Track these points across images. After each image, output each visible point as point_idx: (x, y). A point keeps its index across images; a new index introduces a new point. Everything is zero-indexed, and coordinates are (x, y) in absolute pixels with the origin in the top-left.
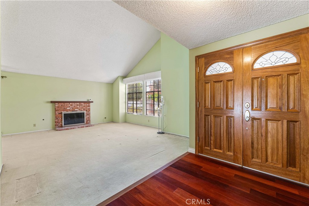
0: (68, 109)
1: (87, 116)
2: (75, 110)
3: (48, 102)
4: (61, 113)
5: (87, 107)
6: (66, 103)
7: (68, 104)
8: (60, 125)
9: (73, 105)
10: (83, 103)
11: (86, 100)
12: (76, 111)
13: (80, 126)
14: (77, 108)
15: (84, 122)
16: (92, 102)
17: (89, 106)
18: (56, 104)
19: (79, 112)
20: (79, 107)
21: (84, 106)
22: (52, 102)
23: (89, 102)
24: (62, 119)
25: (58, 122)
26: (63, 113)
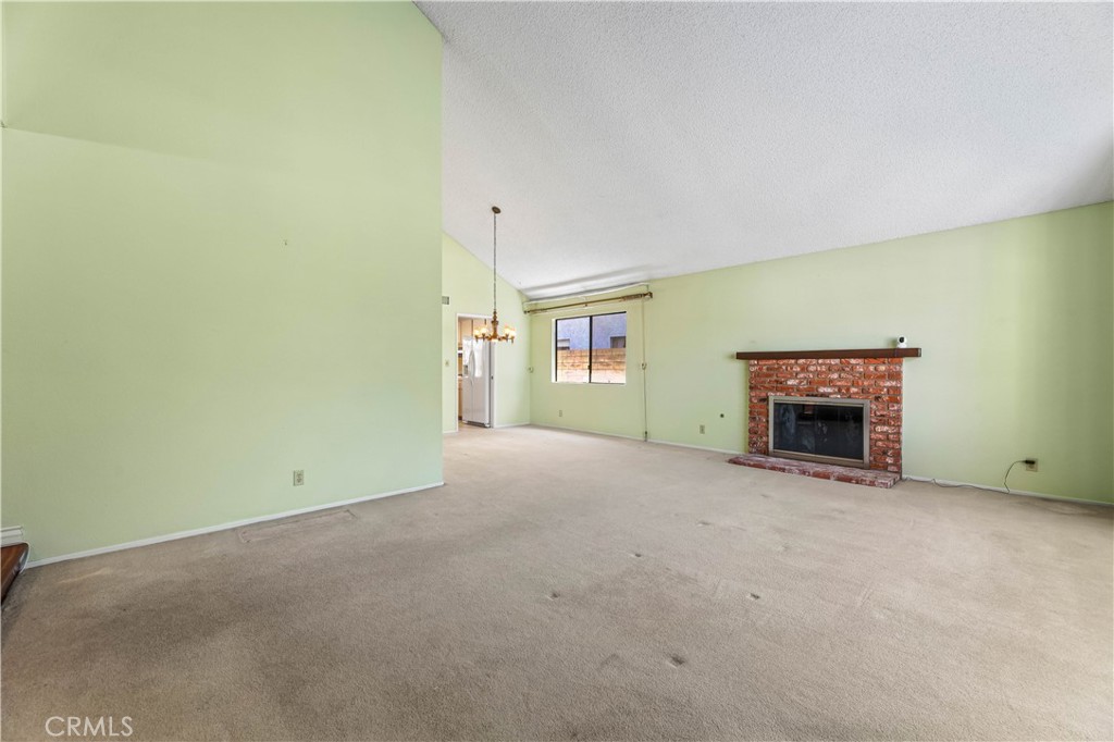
0: (792, 387)
1: (879, 428)
2: (822, 390)
4: (766, 400)
5: (882, 377)
6: (786, 361)
7: (793, 361)
9: (812, 368)
10: (860, 361)
11: (880, 344)
12: (823, 395)
14: (831, 383)
15: (861, 458)
16: (914, 353)
17: (897, 376)
18: (752, 362)
19: (836, 399)
20: (835, 376)
21: (866, 376)
22: (740, 356)
23: (895, 354)
24: (768, 421)
25: (756, 433)
26: (773, 397)
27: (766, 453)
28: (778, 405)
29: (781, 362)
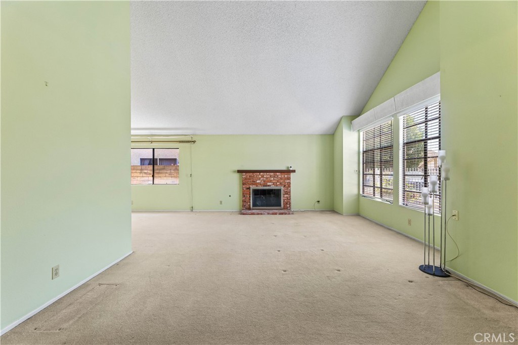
0: (258, 183)
1: (285, 196)
2: (268, 184)
4: (249, 188)
5: (286, 179)
6: (256, 174)
7: (258, 174)
8: (247, 206)
9: (265, 176)
10: (280, 174)
11: (284, 168)
12: (268, 186)
13: (271, 212)
14: (271, 181)
15: (280, 206)
16: (294, 171)
17: (289, 179)
18: (243, 174)
19: (273, 187)
20: (272, 179)
21: (281, 179)
22: (239, 171)
23: (289, 172)
24: (250, 197)
25: (245, 202)
26: (253, 187)
27: (250, 209)
28: (253, 190)
29: (254, 174)
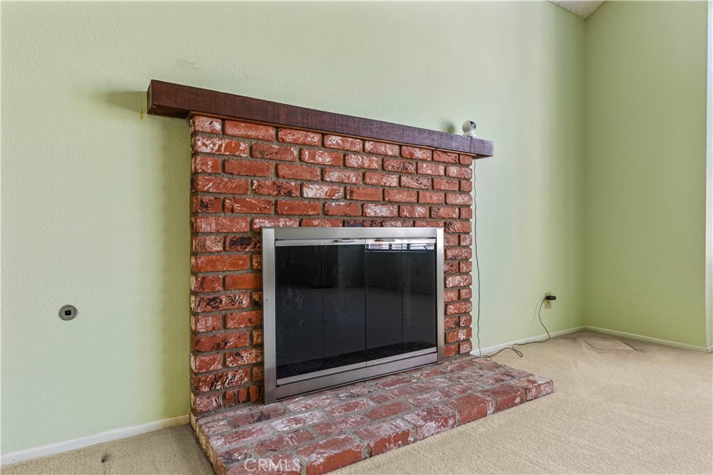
0: (313, 205)
1: (451, 282)
2: (370, 211)
3: (117, 99)
4: (250, 239)
5: (451, 189)
6: (299, 136)
7: (316, 138)
8: (237, 378)
9: (353, 161)
10: (426, 154)
12: (373, 223)
14: (384, 195)
17: (463, 185)
18: (203, 123)
20: (393, 181)
21: (432, 184)
22: (162, 99)
24: (258, 305)
25: (219, 346)
28: (282, 253)
29: (289, 136)
